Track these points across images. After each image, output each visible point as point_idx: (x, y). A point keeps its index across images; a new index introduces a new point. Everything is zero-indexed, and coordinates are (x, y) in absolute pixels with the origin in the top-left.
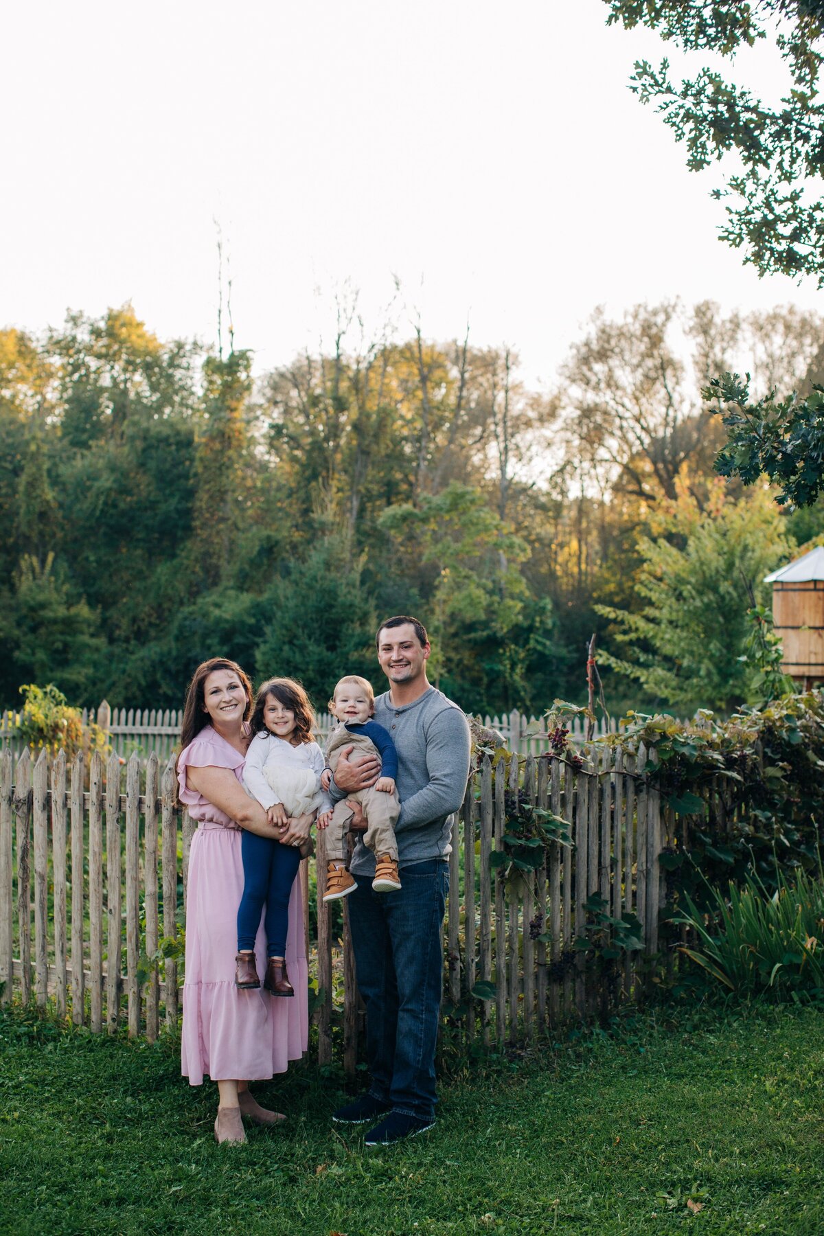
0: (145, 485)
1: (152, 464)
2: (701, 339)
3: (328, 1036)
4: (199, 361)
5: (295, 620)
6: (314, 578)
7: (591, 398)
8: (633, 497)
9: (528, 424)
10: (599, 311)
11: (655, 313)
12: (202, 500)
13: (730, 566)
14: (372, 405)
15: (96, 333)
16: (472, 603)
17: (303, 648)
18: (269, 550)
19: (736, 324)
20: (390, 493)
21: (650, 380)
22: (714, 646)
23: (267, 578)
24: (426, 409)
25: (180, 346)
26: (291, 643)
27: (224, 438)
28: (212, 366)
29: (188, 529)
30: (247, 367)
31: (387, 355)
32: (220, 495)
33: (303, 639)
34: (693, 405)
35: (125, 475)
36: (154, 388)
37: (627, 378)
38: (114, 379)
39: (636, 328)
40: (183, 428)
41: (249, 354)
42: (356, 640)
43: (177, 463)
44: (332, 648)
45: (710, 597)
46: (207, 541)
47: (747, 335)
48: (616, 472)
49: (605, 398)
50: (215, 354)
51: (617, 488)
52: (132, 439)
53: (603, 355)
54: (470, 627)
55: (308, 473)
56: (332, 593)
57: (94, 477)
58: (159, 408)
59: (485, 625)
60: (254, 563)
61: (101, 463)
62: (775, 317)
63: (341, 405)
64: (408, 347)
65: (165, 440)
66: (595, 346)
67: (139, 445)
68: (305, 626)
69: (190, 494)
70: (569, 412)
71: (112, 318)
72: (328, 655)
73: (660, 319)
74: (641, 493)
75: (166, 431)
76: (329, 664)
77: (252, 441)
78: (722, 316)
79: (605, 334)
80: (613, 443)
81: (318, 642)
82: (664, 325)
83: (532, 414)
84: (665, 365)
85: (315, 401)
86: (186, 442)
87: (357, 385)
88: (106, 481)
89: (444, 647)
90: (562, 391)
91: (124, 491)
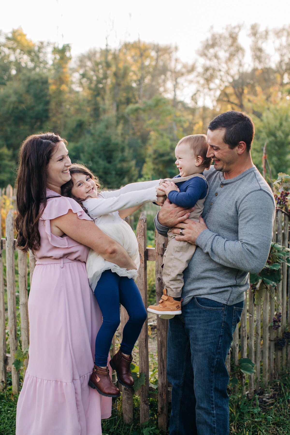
0: (29, 100)
1: (32, 91)
2: (253, 38)
3: (147, 404)
4: (49, 50)
5: (93, 151)
6: (101, 133)
7: (208, 63)
8: (225, 103)
9: (182, 74)
10: (212, 27)
11: (235, 28)
12: (53, 105)
13: (281, 124)
14: (121, 65)
15: (8, 39)
16: (165, 144)
17: (97, 163)
18: (80, 125)
19: (267, 32)
20: (128, 101)
21: (232, 55)
22: (275, 159)
23: (80, 136)
24: (142, 67)
25: (42, 43)
26: (92, 160)
27: (61, 80)
28: (56, 51)
29: (47, 118)
30: (69, 50)
31: (127, 46)
32: (60, 104)
33: (97, 158)
34: (249, 65)
35: (21, 96)
36: (32, 60)
37: (223, 55)
38: (16, 58)
39: (227, 35)
40: (44, 76)
41: (70, 45)
42: (119, 159)
43: (42, 90)
44: (109, 162)
45: (272, 138)
46: (55, 122)
47: (272, 36)
48: (218, 93)
49: (214, 63)
50: (56, 45)
51: (219, 100)
52: (24, 81)
53: (213, 46)
54: (162, 155)
55: (96, 93)
56: (108, 139)
57: (8, 96)
58: (34, 68)
59: (168, 154)
60: (75, 131)
61: (11, 91)
62: (283, 29)
63: (108, 65)
64: (135, 43)
65: (37, 81)
66: (210, 42)
67: (26, 83)
68: (98, 153)
69: (47, 103)
70: (200, 69)
71: (14, 32)
72: (108, 165)
73: (236, 30)
74: (229, 102)
75: (37, 77)
76: (108, 169)
77: (72, 83)
78: (261, 29)
79: (214, 38)
80: (217, 81)
81: (103, 160)
82: (238, 32)
83: (184, 70)
84: (239, 49)
85: (97, 64)
86: (45, 82)
87: (115, 57)
88: (13, 98)
89: (154, 163)
90: (196, 61)
91: (21, 102)
